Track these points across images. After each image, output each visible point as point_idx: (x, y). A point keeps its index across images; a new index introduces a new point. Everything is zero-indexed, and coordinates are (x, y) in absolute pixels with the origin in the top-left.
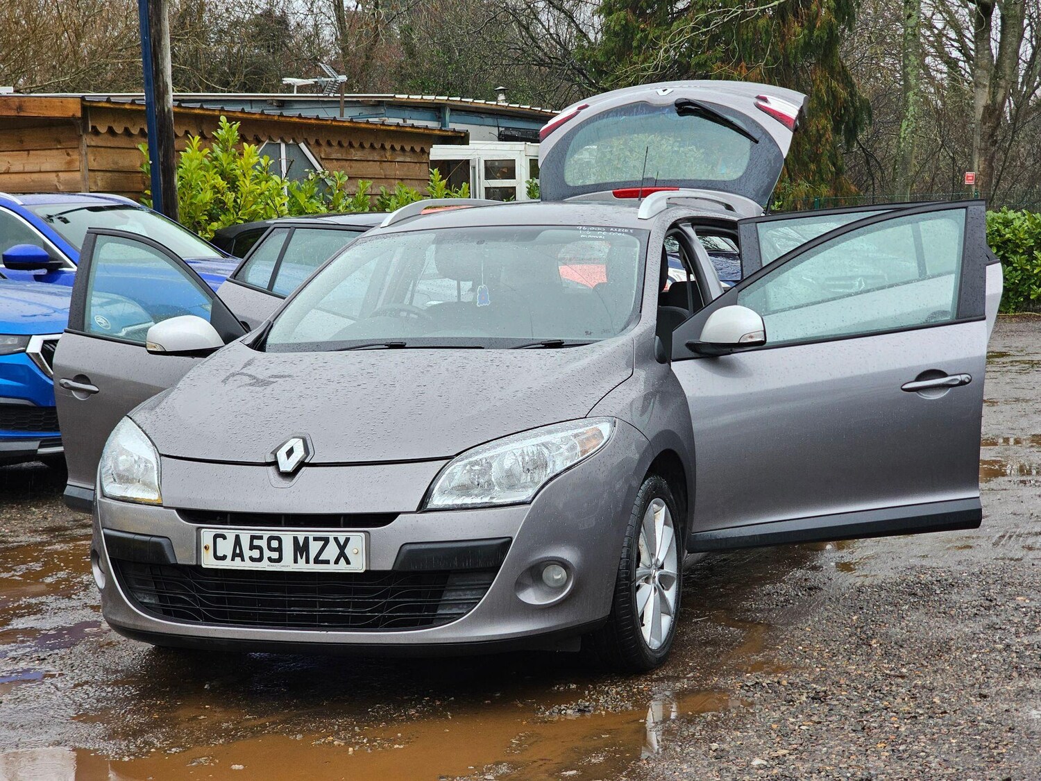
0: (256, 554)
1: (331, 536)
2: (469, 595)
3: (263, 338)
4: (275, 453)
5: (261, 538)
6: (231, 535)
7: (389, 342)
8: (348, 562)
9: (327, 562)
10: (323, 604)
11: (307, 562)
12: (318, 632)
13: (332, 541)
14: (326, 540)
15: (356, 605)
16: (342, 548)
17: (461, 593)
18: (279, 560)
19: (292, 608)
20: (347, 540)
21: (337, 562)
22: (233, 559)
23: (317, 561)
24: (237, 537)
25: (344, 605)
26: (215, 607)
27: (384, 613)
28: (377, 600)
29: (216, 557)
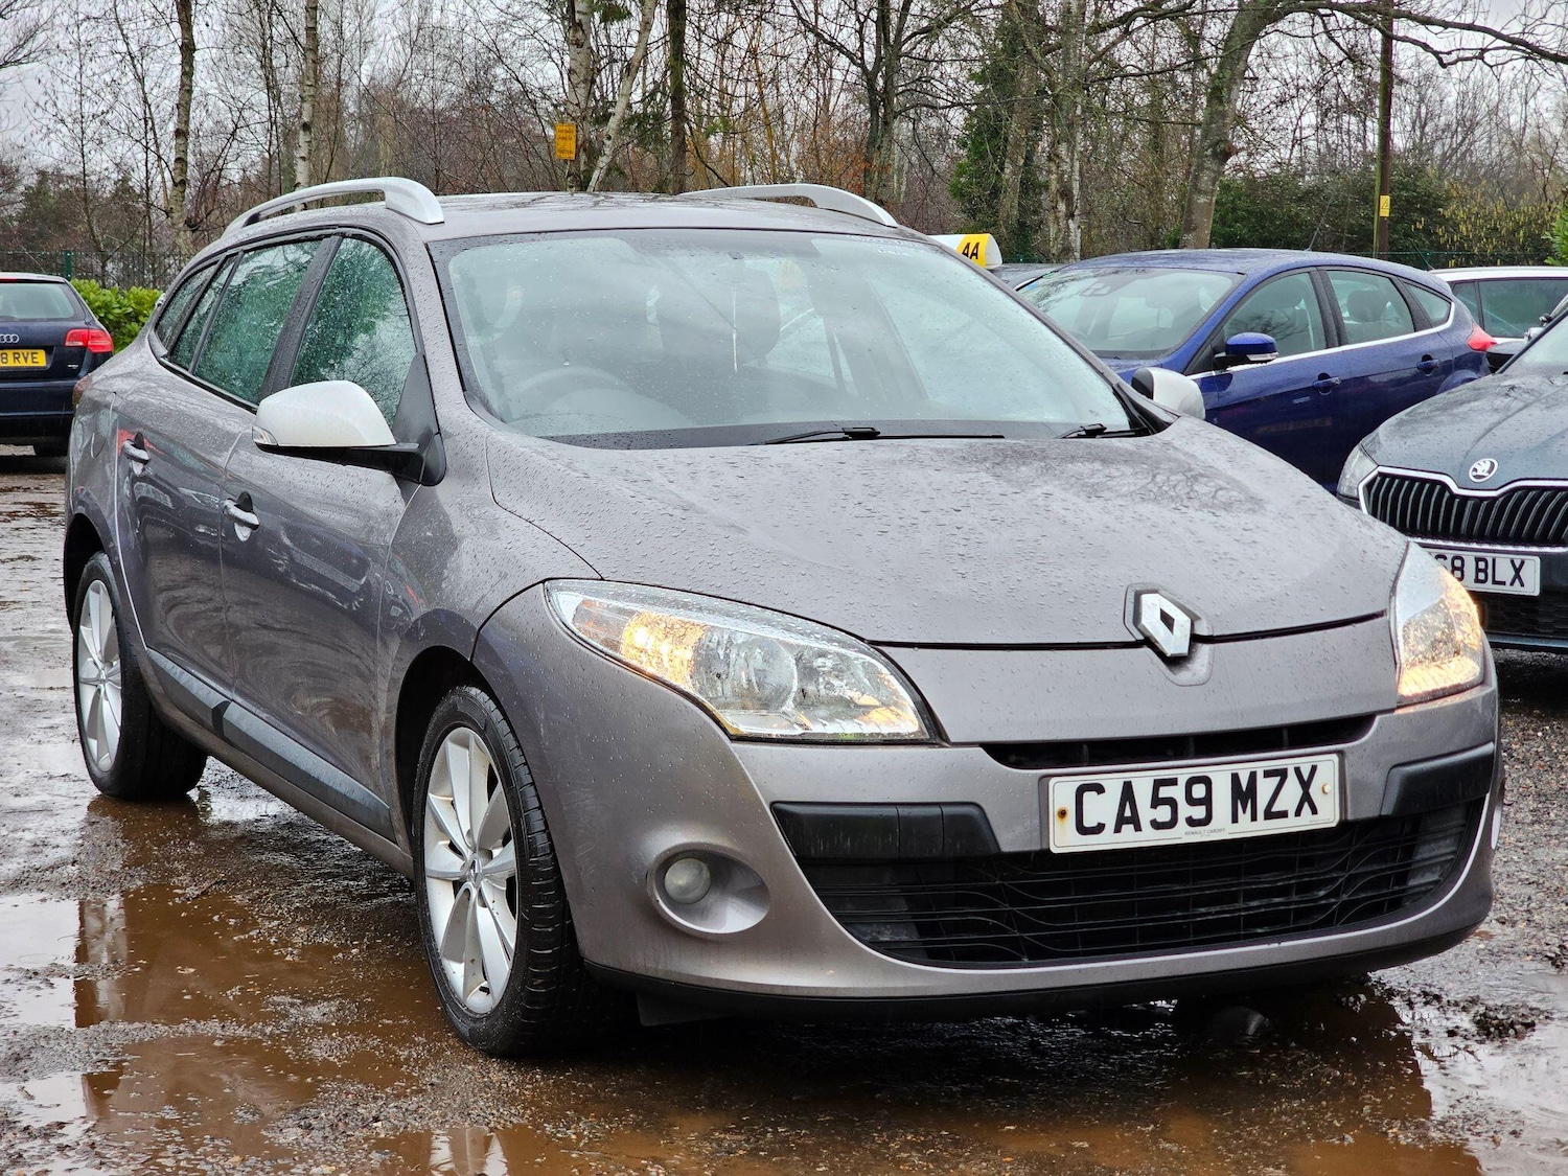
0: (1164, 813)
1: (1289, 765)
2: (1443, 848)
5: (1173, 782)
6: (1113, 783)
7: (849, 427)
8: (1314, 811)
9: (1283, 814)
10: (1251, 895)
11: (1254, 818)
14: (1282, 774)
15: (1302, 889)
17: (1433, 846)
18: (1207, 820)
19: (1201, 911)
20: (1314, 769)
21: (1298, 813)
22: (1118, 830)
23: (1270, 815)
25: (1284, 891)
26: (1055, 929)
27: (1345, 897)
28: (1335, 875)
29: (1082, 830)
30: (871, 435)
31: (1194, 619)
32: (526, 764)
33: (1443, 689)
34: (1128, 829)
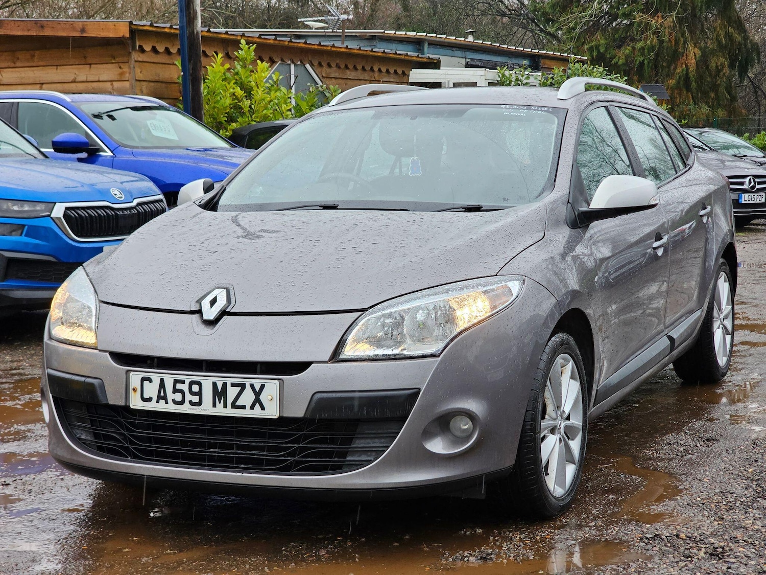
0: (178, 397)
1: (247, 382)
2: (377, 443)
3: (215, 200)
4: (199, 302)
5: (183, 382)
6: (156, 378)
7: (323, 204)
8: (263, 408)
9: (244, 407)
10: (240, 447)
11: (225, 406)
12: (234, 474)
13: (248, 387)
14: (243, 386)
15: (270, 449)
16: (257, 394)
17: (368, 441)
18: (199, 404)
19: (211, 450)
20: (263, 387)
21: (252, 407)
22: (158, 402)
23: (234, 406)
24: (162, 381)
25: (261, 449)
26: (140, 445)
27: (297, 458)
28: (289, 445)
29: (143, 399)
30: (334, 207)
34: (162, 402)
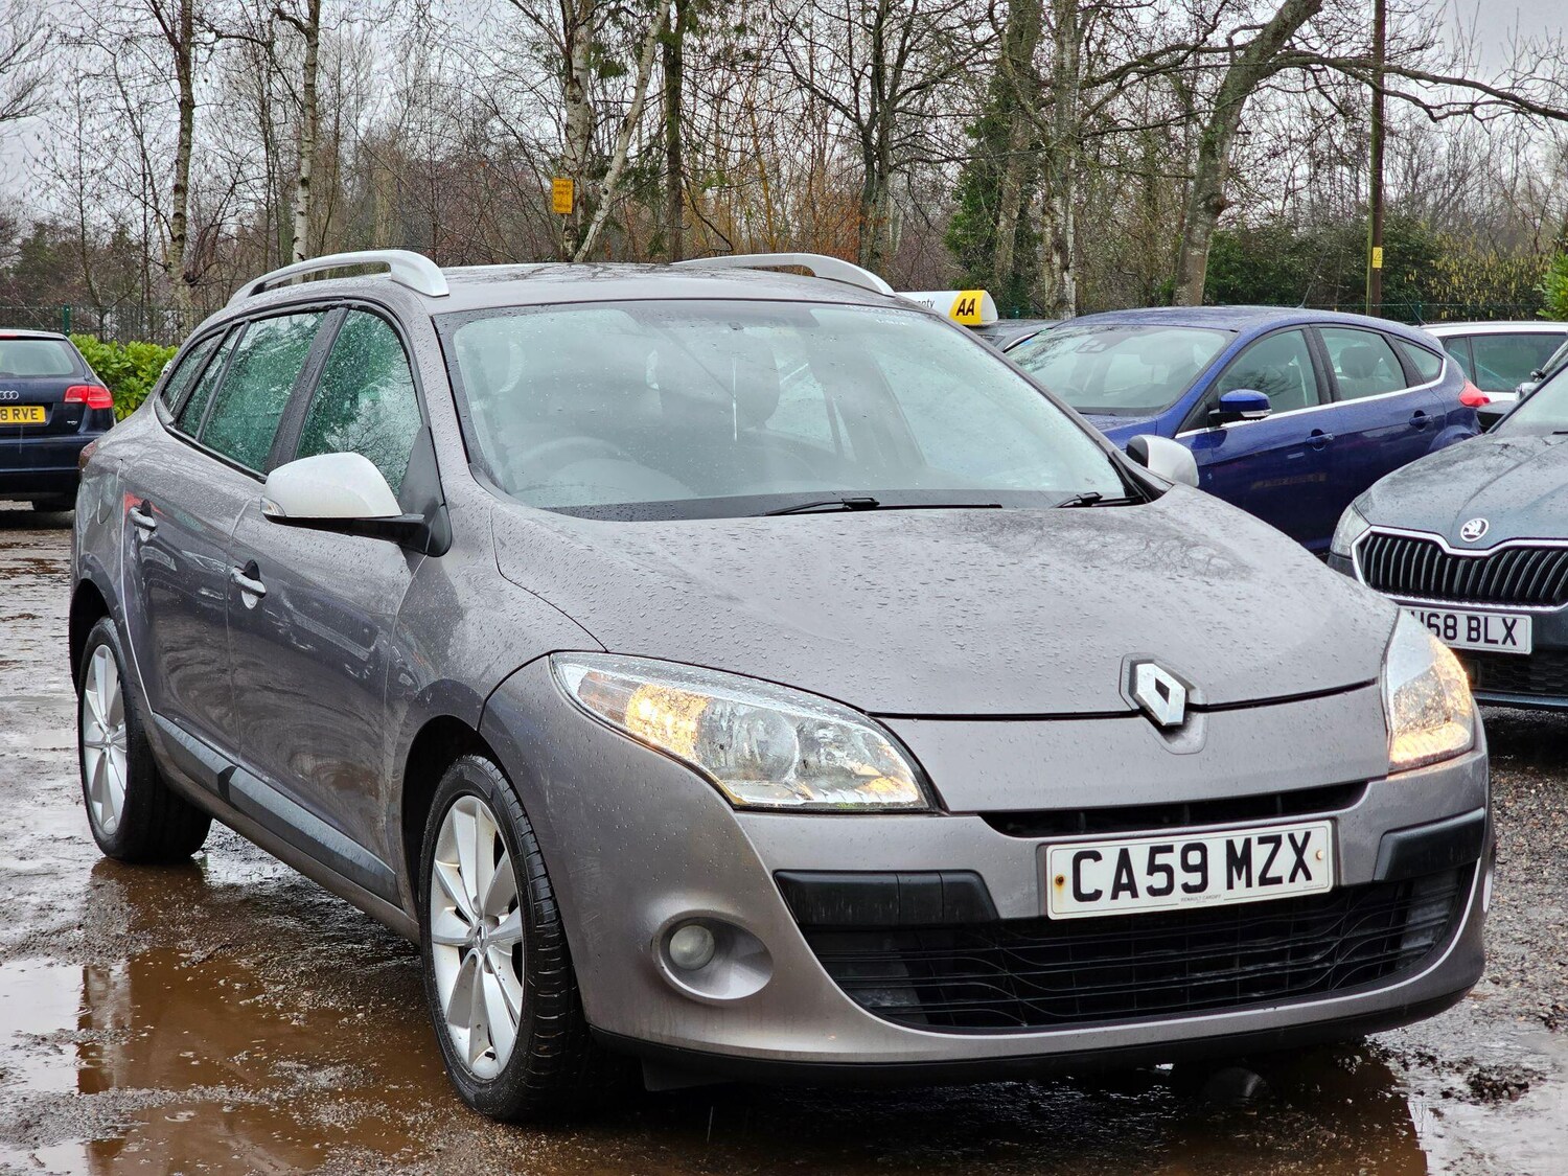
1: (1283, 832)
2: (1435, 913)
5: (1169, 849)
6: (1110, 851)
7: (849, 498)
8: (1308, 877)
9: (1278, 880)
10: (1248, 960)
11: (1249, 884)
12: (1271, 1010)
14: (1276, 841)
15: (1296, 954)
17: (1426, 909)
18: (1203, 887)
19: (1197, 976)
20: (1307, 835)
21: (1292, 879)
22: (1115, 896)
23: (1263, 880)
24: (1124, 856)
25: (1279, 956)
26: (1052, 994)
27: (1339, 961)
28: (1328, 940)
29: (1079, 896)
30: (871, 506)
31: (1188, 688)
32: (532, 832)
33: (1434, 756)
34: (1125, 895)
